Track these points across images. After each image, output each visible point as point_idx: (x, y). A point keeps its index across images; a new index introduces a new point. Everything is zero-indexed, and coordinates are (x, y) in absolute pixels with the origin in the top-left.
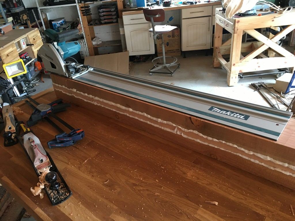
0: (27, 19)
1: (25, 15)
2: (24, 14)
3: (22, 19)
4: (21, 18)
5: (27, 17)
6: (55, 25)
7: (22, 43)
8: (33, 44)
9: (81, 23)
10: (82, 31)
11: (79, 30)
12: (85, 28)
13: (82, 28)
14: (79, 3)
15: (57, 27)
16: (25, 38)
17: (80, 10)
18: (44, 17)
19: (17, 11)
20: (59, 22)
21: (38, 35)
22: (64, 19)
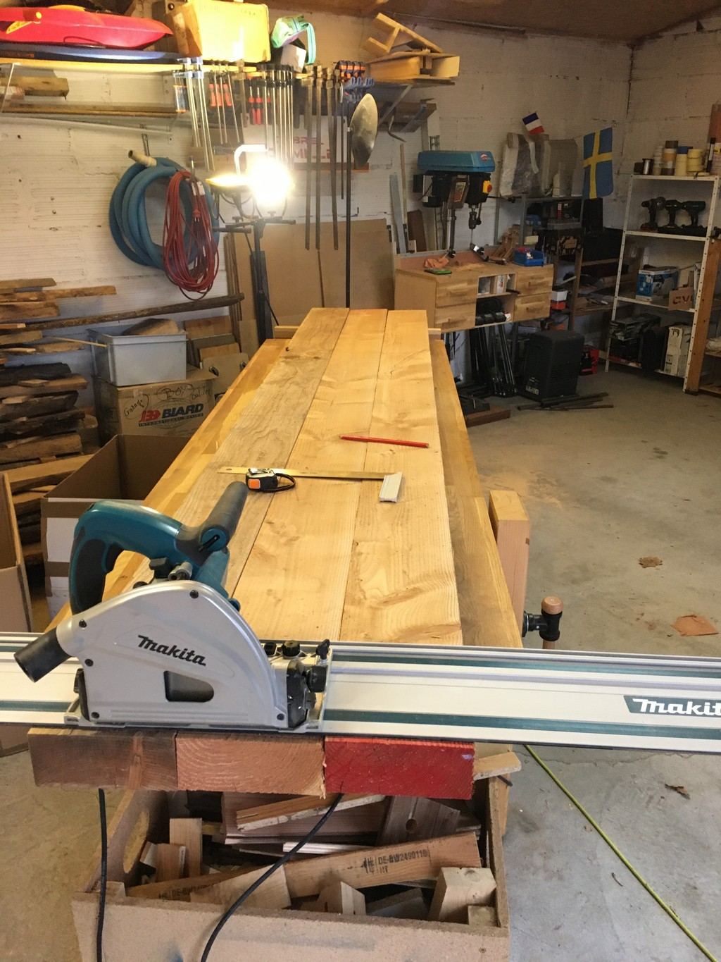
0: (576, 248)
1: (574, 238)
2: (572, 237)
3: (561, 244)
4: (558, 244)
5: (578, 244)
6: (643, 278)
7: (499, 282)
8: (518, 293)
9: (700, 286)
10: (693, 307)
11: (677, 300)
12: (703, 300)
13: (693, 299)
14: (712, 237)
15: (644, 285)
16: (511, 276)
17: (709, 254)
18: (633, 255)
19: (557, 226)
20: (653, 273)
21: (545, 279)
22: (673, 271)
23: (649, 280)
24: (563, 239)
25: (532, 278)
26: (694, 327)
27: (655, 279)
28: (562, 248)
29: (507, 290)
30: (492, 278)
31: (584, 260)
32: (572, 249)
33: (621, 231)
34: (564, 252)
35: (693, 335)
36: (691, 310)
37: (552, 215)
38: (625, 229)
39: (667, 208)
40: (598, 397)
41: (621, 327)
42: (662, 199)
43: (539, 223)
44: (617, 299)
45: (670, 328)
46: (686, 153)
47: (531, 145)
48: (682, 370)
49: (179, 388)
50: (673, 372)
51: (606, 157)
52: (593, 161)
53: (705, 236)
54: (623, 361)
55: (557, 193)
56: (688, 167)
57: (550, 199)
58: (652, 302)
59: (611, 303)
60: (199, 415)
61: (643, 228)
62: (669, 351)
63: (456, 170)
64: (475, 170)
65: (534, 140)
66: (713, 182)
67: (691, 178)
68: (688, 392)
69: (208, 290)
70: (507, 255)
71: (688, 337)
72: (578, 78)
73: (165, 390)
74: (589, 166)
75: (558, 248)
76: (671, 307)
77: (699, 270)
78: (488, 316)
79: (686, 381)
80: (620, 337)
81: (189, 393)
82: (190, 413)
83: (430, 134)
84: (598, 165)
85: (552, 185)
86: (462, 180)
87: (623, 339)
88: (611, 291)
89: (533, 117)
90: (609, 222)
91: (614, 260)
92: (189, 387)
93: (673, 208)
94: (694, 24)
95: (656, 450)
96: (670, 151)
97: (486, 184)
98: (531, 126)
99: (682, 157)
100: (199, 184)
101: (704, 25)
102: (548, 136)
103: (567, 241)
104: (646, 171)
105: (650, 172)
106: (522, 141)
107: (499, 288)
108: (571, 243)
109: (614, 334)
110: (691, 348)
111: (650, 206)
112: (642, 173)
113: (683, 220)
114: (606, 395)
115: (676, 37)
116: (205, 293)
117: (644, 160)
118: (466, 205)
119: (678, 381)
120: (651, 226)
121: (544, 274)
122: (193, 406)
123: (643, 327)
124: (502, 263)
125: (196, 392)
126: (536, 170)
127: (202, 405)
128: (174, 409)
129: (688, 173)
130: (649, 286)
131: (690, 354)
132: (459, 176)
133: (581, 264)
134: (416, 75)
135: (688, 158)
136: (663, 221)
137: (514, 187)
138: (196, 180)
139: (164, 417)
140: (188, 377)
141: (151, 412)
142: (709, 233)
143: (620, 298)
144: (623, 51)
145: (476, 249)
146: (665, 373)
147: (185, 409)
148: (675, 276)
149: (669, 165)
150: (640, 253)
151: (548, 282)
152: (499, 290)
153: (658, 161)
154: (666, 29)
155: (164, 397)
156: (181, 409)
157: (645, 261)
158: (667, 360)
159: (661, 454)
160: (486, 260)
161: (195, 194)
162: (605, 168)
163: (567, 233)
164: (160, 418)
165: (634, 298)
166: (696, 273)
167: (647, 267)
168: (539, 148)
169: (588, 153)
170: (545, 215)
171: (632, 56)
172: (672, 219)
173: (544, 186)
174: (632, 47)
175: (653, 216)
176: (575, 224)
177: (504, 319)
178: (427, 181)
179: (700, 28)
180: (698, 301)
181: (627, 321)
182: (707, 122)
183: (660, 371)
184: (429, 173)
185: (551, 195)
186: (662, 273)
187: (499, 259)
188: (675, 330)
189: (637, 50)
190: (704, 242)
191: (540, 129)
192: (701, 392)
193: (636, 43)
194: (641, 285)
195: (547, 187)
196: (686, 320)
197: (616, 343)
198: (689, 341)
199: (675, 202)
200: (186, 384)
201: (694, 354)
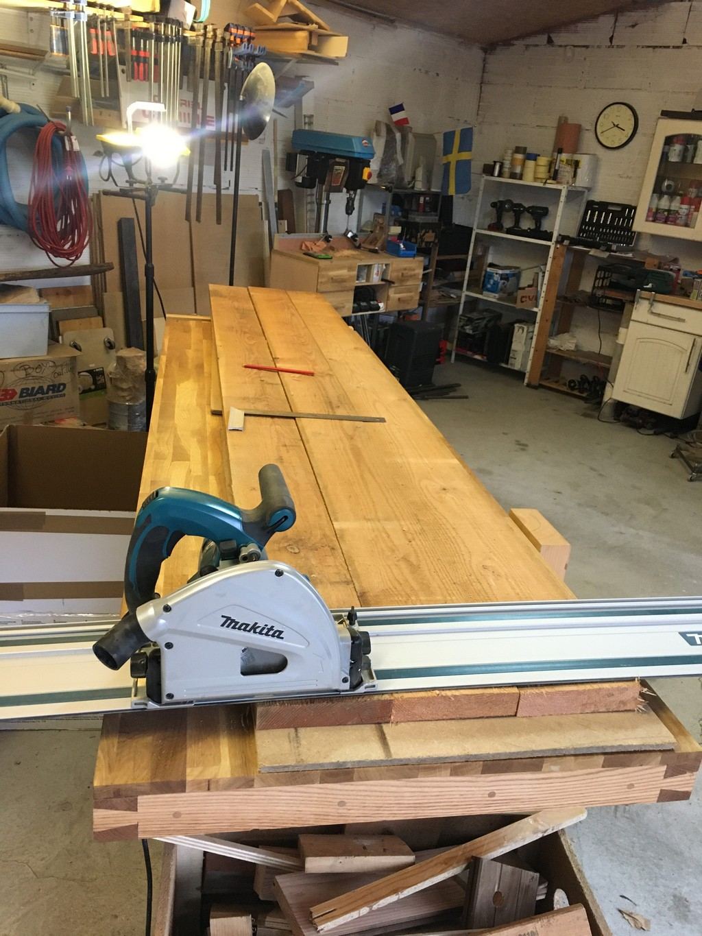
0: (433, 242)
1: (433, 232)
2: (431, 231)
3: (421, 237)
4: (419, 236)
5: (436, 237)
6: (490, 276)
7: (375, 271)
8: (393, 283)
9: (544, 288)
10: (537, 306)
11: (524, 299)
12: (546, 301)
13: (536, 298)
14: (557, 242)
15: (492, 282)
16: (386, 265)
17: (554, 258)
18: (480, 253)
19: (419, 219)
20: (500, 272)
21: (416, 272)
22: (517, 271)
23: (496, 278)
24: (423, 231)
25: (405, 269)
26: (537, 325)
27: (503, 277)
28: (422, 241)
29: (382, 280)
30: (369, 267)
31: (439, 254)
32: (430, 242)
33: (471, 229)
34: (424, 244)
35: (536, 333)
36: (535, 310)
37: (414, 207)
38: (475, 227)
39: (514, 211)
40: (453, 387)
41: (470, 321)
42: (510, 201)
43: (400, 214)
44: (465, 293)
45: (516, 325)
46: (535, 160)
47: (398, 136)
48: (524, 364)
49: (39, 365)
50: (517, 367)
51: (465, 156)
52: (453, 158)
53: (551, 241)
54: (469, 353)
55: (419, 186)
56: (535, 172)
57: (411, 191)
58: (498, 299)
59: (459, 298)
60: (61, 396)
61: (491, 228)
62: (514, 346)
63: (333, 153)
64: (356, 155)
65: (400, 131)
66: (561, 190)
67: (541, 185)
68: (529, 385)
69: (77, 258)
70: (379, 244)
71: (530, 335)
72: (438, 75)
73: (23, 367)
74: (449, 163)
75: (419, 240)
76: (519, 306)
77: (544, 273)
78: (363, 304)
79: (527, 375)
80: (468, 329)
81: (52, 370)
82: (50, 393)
83: (304, 113)
84: (458, 162)
85: (414, 178)
86: (340, 164)
87: (471, 332)
88: (459, 286)
89: (399, 108)
90: (458, 218)
91: (462, 257)
92: (51, 364)
93: (518, 211)
94: (545, 37)
95: (518, 443)
96: (520, 156)
97: (366, 171)
98: (397, 117)
99: (531, 164)
100: (73, 138)
101: (553, 39)
102: (411, 128)
103: (427, 234)
104: (496, 173)
105: (500, 175)
106: (390, 131)
107: (375, 276)
108: (430, 237)
109: (462, 327)
110: (533, 345)
111: (499, 207)
112: (492, 175)
113: (527, 224)
114: (459, 385)
115: (527, 46)
116: (74, 261)
117: (495, 162)
118: (345, 190)
119: (520, 375)
120: (497, 226)
121: (414, 266)
122: (54, 386)
123: (489, 321)
124: (375, 252)
125: (59, 370)
126: (401, 161)
127: (64, 385)
128: (33, 388)
129: (536, 179)
130: (496, 283)
131: (532, 350)
132: (337, 160)
133: (436, 258)
134: (303, 49)
135: (537, 165)
136: (508, 223)
137: (380, 175)
138: (70, 135)
139: (21, 396)
140: (49, 352)
141: (6, 391)
142: (554, 239)
143: (468, 293)
144: (477, 53)
145: (350, 235)
146: (509, 367)
147: (45, 388)
148: (517, 276)
149: (518, 170)
150: (486, 250)
151: (418, 274)
152: (375, 279)
153: (507, 164)
154: (517, 38)
155: (22, 374)
156: (41, 388)
157: (490, 259)
158: (511, 355)
159: (523, 446)
160: (358, 248)
161: (68, 148)
162: (464, 166)
163: (428, 226)
164: (16, 398)
165: (482, 294)
166: (541, 274)
167: (491, 265)
168: (404, 138)
169: (447, 151)
170: (406, 207)
171: (484, 60)
172: (517, 222)
173: (407, 178)
174: (485, 51)
175: (499, 217)
176: (433, 218)
177: (378, 308)
178: (302, 161)
179: (550, 41)
180: (541, 302)
181: (475, 315)
182: (553, 132)
183: (504, 365)
184: (304, 153)
185: (413, 187)
186: (507, 272)
187: (372, 247)
188: (520, 327)
189: (490, 54)
190: (549, 247)
191: (405, 121)
192: (541, 386)
193: (490, 48)
194: (489, 282)
195: (410, 179)
196: (529, 318)
197: (463, 336)
198: (532, 338)
199: (520, 205)
200: (47, 361)
201: (536, 350)
